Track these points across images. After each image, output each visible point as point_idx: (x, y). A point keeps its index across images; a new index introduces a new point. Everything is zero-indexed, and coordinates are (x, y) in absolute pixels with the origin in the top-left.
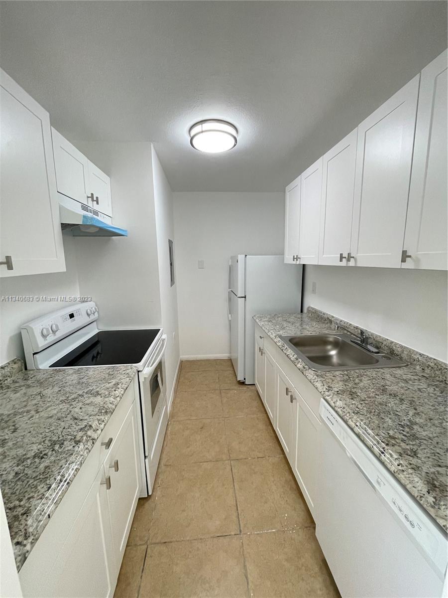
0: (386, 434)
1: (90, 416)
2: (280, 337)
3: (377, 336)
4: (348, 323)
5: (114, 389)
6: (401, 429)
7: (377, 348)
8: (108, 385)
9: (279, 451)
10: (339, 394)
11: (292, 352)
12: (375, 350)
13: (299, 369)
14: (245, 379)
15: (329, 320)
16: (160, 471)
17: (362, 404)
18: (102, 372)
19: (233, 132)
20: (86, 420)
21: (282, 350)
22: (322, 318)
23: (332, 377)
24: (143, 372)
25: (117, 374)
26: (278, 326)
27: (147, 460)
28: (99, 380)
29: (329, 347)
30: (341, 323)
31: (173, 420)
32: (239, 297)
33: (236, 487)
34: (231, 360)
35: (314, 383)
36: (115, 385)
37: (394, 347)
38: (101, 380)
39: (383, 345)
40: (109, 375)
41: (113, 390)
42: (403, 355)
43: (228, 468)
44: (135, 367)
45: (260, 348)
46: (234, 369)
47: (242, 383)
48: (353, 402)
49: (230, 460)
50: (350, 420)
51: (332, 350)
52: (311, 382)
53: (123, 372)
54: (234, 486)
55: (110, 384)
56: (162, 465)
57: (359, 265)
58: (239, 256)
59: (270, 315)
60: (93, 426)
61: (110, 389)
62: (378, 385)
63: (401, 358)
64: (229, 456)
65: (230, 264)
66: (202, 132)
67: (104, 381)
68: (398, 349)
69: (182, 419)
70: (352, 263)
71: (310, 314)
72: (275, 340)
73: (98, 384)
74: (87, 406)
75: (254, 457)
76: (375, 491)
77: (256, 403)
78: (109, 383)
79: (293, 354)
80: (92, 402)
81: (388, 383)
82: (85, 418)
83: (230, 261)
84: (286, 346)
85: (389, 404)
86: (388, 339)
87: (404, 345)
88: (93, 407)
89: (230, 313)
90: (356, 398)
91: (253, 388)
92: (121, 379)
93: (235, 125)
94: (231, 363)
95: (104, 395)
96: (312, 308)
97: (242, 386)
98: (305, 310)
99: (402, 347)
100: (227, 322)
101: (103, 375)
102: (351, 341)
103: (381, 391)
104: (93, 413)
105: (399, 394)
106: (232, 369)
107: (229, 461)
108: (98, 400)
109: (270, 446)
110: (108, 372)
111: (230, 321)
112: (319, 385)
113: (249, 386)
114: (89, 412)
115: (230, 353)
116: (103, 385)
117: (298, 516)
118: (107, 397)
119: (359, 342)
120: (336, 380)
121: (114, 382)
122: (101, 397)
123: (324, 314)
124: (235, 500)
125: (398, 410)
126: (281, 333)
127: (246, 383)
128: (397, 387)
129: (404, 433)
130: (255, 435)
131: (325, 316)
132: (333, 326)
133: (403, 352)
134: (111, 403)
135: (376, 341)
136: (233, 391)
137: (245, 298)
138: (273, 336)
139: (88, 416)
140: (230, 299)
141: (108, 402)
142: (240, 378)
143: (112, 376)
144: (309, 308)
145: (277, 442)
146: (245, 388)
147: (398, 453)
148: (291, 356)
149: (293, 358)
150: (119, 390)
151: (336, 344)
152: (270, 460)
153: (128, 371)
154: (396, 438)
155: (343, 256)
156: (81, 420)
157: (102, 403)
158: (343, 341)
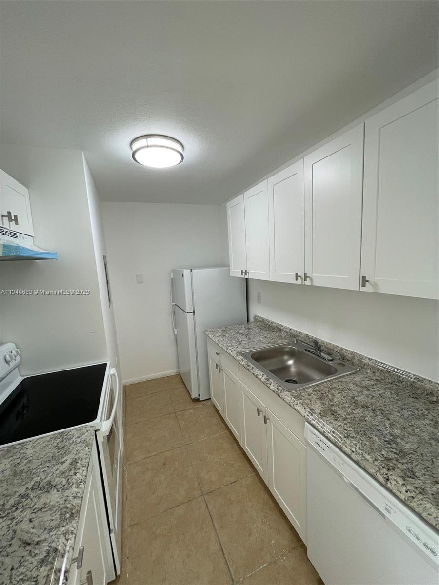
0: (382, 456)
1: (50, 530)
2: (241, 354)
3: (327, 343)
4: (297, 331)
5: (73, 471)
6: (389, 446)
7: (329, 354)
8: (62, 468)
9: (250, 469)
10: (323, 416)
11: (260, 371)
12: (330, 358)
13: (273, 391)
14: (199, 395)
15: (278, 329)
16: (125, 535)
17: (346, 424)
18: (47, 446)
19: (180, 149)
20: (45, 540)
21: (249, 370)
22: (270, 327)
23: (309, 397)
24: (101, 431)
25: (70, 444)
26: (234, 341)
27: (112, 535)
28: (46, 462)
29: (286, 357)
30: (291, 332)
31: (128, 463)
32: (187, 313)
33: (216, 527)
34: (179, 374)
35: (295, 406)
36: (71, 464)
37: (346, 354)
38: (50, 461)
39: (335, 352)
40: (58, 449)
41: (72, 473)
42: (354, 361)
43: (203, 505)
44: (91, 427)
45: (217, 364)
46: (185, 384)
47: (197, 400)
48: (339, 424)
49: (203, 495)
50: (344, 447)
51: (289, 360)
52: (290, 405)
53: (78, 440)
54: (214, 526)
55: (65, 465)
56: (126, 527)
57: (315, 284)
58: (185, 270)
59: (221, 328)
60: (59, 548)
61: (67, 474)
62: (349, 398)
63: (353, 364)
64: (201, 490)
65: (172, 277)
66: (148, 147)
67: (54, 462)
68: (349, 355)
69: (139, 459)
70: (308, 282)
71: (258, 323)
72: (238, 359)
73: (45, 469)
74: (39, 514)
75: (227, 484)
76: (385, 518)
77: (215, 420)
78: (62, 463)
79: (262, 373)
80: (45, 504)
81: (355, 393)
82: (43, 537)
83: (172, 274)
84: (252, 366)
85: (367, 418)
86: (337, 346)
87: (353, 351)
88: (49, 512)
89: (175, 328)
90: (338, 418)
91: (209, 403)
92: (78, 452)
93: (181, 141)
94: (180, 379)
95: (61, 486)
96: (259, 317)
97: (196, 403)
98: (252, 319)
99: (351, 352)
100: (173, 337)
101: (50, 451)
102: (306, 350)
103: (354, 404)
104: (53, 524)
105: (368, 404)
106: (184, 386)
107: (203, 497)
108: (54, 497)
109: (240, 466)
110: (55, 444)
111: (176, 335)
112: (299, 408)
113: (204, 402)
114: (47, 524)
115: (178, 368)
116: (54, 469)
117: (285, 539)
118: (67, 489)
119: (314, 351)
120: (313, 400)
121: (69, 459)
122: (58, 491)
123: (272, 323)
124: (219, 544)
125: (377, 423)
126: (239, 349)
127: (201, 400)
128: (363, 396)
129: (394, 450)
130: (223, 457)
131: (274, 325)
132: (283, 335)
133: (353, 358)
134: (74, 497)
135: (328, 348)
136: (189, 411)
137: (194, 312)
138: (233, 354)
139: (46, 532)
140: (174, 313)
141: (71, 498)
142: (194, 395)
143: (63, 451)
144: (255, 316)
145: (245, 460)
146: (200, 405)
147: (400, 477)
148: (261, 377)
149: (264, 378)
150: (81, 471)
151: (292, 354)
152: (243, 482)
153: (84, 437)
154: (391, 459)
155: (299, 275)
156: (37, 543)
157: (62, 502)
158: (298, 350)
